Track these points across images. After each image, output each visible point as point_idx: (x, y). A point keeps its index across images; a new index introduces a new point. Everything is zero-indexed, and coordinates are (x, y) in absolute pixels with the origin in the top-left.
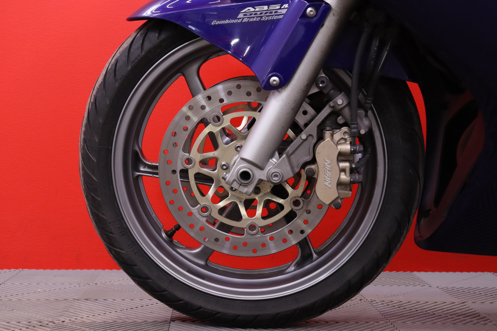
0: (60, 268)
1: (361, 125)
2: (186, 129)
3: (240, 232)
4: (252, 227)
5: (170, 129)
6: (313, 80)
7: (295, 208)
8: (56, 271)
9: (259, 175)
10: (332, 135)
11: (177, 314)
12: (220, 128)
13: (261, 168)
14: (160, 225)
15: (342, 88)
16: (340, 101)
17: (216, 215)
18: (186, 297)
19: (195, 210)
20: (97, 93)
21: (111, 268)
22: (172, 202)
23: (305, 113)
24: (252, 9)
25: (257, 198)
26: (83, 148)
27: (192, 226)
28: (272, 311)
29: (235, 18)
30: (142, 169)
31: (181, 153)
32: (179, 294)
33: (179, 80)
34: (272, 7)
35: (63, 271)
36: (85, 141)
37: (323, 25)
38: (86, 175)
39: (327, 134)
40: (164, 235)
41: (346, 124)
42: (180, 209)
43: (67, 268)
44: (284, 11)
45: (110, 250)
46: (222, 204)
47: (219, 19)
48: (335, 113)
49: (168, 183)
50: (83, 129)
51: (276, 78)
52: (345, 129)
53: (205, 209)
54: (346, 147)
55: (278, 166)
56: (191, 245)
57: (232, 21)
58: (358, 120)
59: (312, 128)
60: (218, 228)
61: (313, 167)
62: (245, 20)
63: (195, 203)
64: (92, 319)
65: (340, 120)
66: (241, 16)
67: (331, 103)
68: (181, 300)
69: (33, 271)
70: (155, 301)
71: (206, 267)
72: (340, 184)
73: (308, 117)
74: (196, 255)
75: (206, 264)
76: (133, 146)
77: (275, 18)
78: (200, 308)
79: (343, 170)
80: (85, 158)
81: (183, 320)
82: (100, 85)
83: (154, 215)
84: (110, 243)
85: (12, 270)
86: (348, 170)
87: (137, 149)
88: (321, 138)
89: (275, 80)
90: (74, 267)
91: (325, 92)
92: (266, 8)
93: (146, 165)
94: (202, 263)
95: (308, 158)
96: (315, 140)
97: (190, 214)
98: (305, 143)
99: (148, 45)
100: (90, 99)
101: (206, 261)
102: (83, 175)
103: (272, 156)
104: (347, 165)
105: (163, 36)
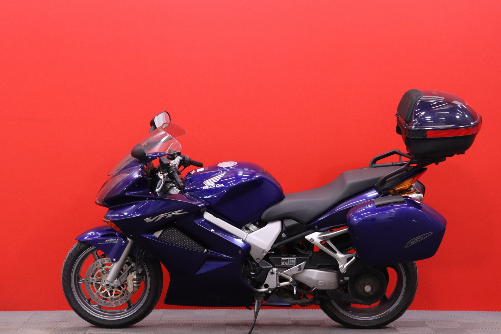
0: (52, 310)
1: (139, 271)
2: (92, 271)
3: (108, 300)
4: (112, 299)
5: (87, 271)
6: (126, 259)
7: (124, 293)
8: (51, 311)
9: (112, 285)
10: (131, 274)
11: (92, 325)
12: (101, 271)
13: (112, 283)
14: (86, 297)
15: (134, 261)
16: (133, 265)
17: (101, 295)
18: (93, 319)
19: (95, 294)
20: (67, 260)
21: (70, 310)
22: (88, 292)
23: (125, 266)
24: (109, 240)
25: (113, 290)
26: (63, 276)
27: (94, 298)
28: (118, 323)
29: (104, 242)
30: (80, 281)
31: (91, 277)
32: (91, 318)
33: (91, 255)
34: (114, 240)
35: (54, 311)
36: (63, 274)
37: (127, 246)
38: (63, 283)
39: (130, 273)
40: (87, 301)
41: (135, 271)
42: (91, 293)
43: (55, 310)
44: (117, 241)
45: (71, 306)
46: (103, 292)
47: (100, 242)
48: (132, 268)
49: (87, 286)
50: (63, 270)
51: (115, 259)
52: (135, 272)
53: (98, 293)
54: (135, 277)
55: (116, 282)
56: (95, 304)
57: (104, 243)
58: (138, 269)
59: (126, 272)
60: (103, 299)
61: (127, 282)
62: (107, 243)
63: (95, 292)
64: (65, 327)
65: (134, 269)
66: (106, 242)
67: (131, 265)
68: (92, 320)
69: (42, 311)
70: (86, 322)
71: (100, 310)
72: (134, 287)
73: (126, 268)
74: (97, 307)
75: (100, 309)
76: (77, 274)
77: (115, 243)
78: (97, 322)
79: (135, 283)
80: (63, 278)
81: (93, 327)
82: (68, 258)
83: (84, 295)
84: (71, 304)
85: (34, 311)
86: (136, 283)
87: (79, 275)
88: (128, 275)
89: (114, 260)
90: (58, 310)
91: (129, 262)
92: (112, 240)
93: (81, 280)
94: (99, 309)
95: (125, 280)
96: (127, 275)
97: (94, 295)
98: (125, 276)
99: (81, 248)
100: (64, 262)
101: (100, 308)
102: (63, 284)
103: (115, 279)
104: (136, 282)
105: (85, 245)
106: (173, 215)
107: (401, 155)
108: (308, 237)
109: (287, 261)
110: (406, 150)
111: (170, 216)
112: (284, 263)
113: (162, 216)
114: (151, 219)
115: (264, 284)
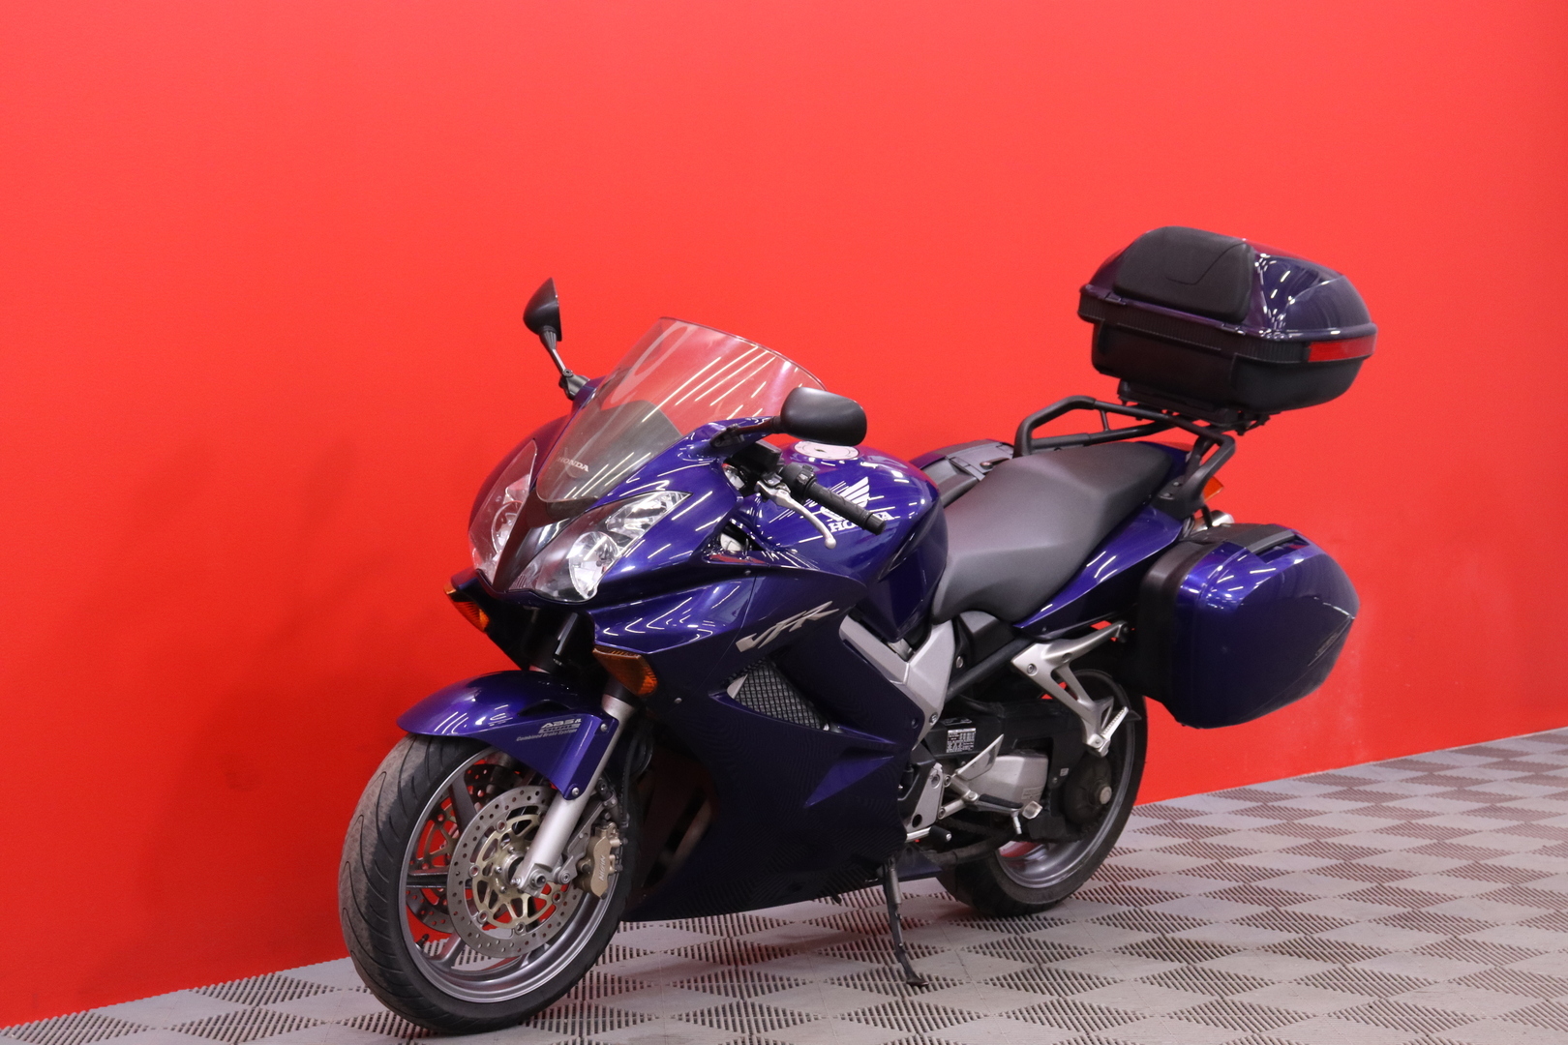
2: (475, 839)
16: (613, 800)
17: (491, 919)
24: (551, 725)
29: (537, 733)
34: (567, 722)
37: (612, 738)
44: (578, 726)
46: (496, 908)
47: (523, 735)
49: (454, 894)
52: (615, 825)
53: (483, 915)
55: (568, 867)
57: (534, 737)
61: (588, 862)
62: (545, 735)
66: (541, 731)
72: (610, 875)
77: (569, 731)
86: (617, 863)
88: (593, 836)
89: (576, 790)
92: (562, 723)
97: (471, 922)
104: (616, 858)
106: (807, 620)
107: (1105, 410)
108: (1022, 661)
109: (958, 738)
110: (1117, 396)
111: (799, 624)
112: (953, 745)
113: (781, 626)
114: (754, 639)
115: (914, 815)
